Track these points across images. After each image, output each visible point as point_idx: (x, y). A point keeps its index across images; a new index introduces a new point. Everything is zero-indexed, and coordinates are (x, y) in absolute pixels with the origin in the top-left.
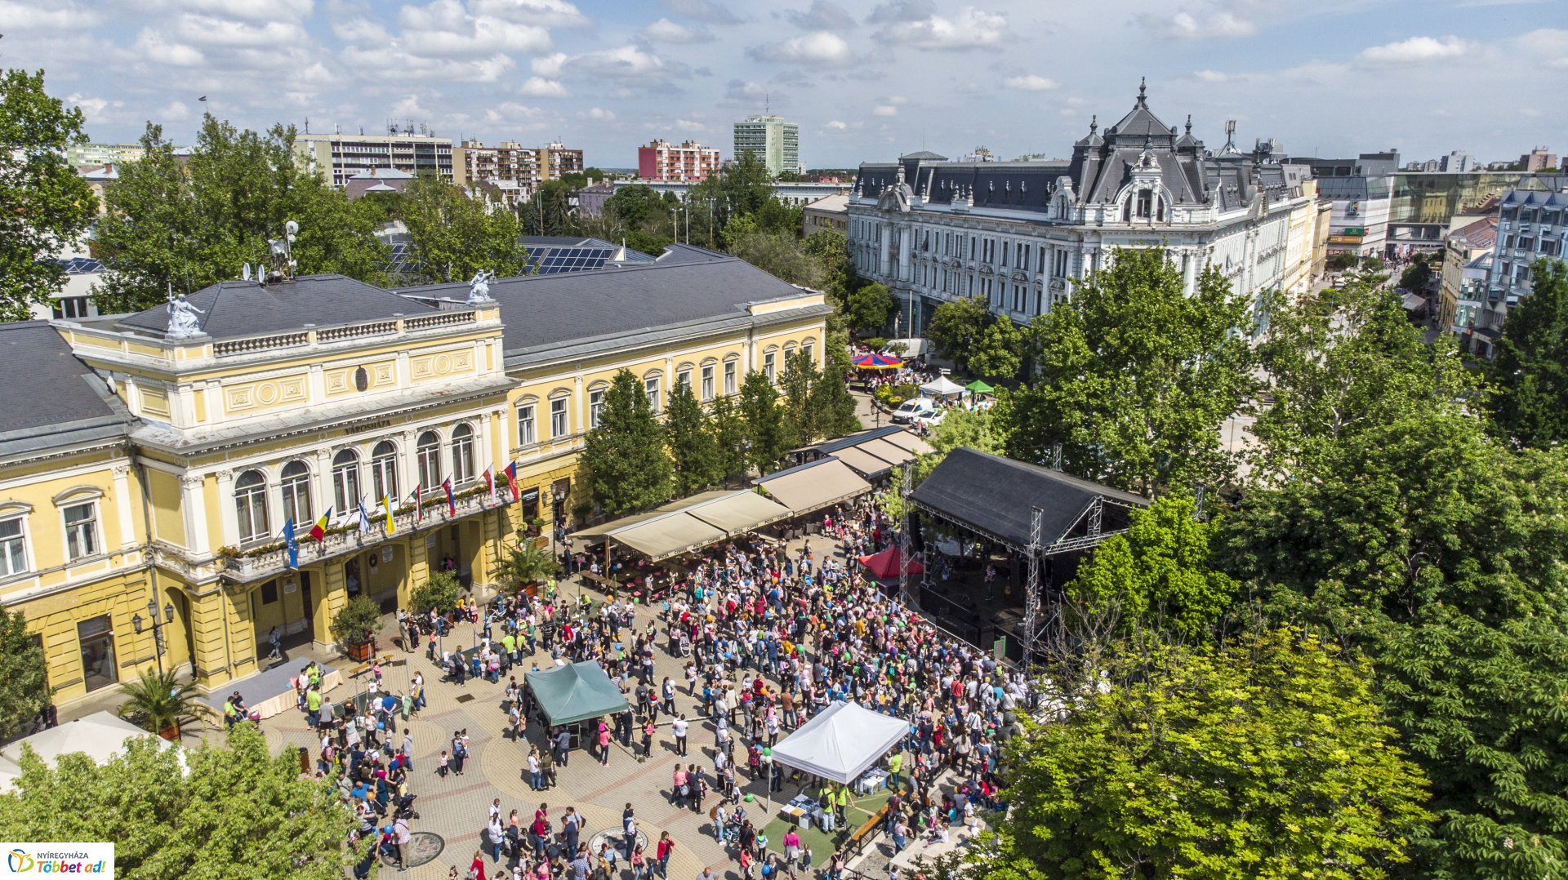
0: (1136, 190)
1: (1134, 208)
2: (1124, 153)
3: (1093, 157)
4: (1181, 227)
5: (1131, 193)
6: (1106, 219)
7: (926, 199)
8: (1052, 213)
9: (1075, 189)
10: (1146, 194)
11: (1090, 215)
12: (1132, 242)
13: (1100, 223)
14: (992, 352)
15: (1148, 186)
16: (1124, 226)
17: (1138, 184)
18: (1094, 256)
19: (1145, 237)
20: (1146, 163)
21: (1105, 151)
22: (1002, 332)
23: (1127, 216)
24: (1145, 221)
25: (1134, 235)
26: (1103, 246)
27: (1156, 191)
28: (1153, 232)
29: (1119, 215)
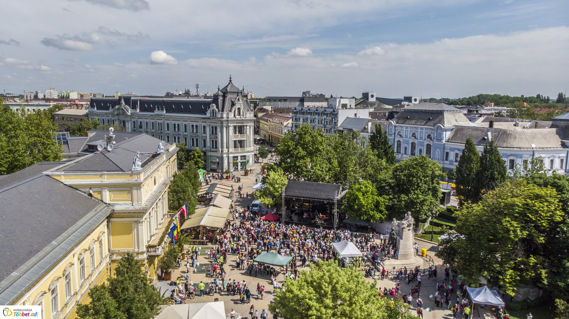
0: (237, 108)
1: (237, 113)
2: (231, 97)
3: (221, 98)
4: (249, 118)
5: (235, 109)
6: (230, 117)
7: (138, 110)
8: (208, 115)
9: (217, 107)
10: (239, 109)
11: (225, 116)
12: (237, 123)
13: (228, 118)
14: (195, 160)
15: (239, 107)
16: (234, 119)
17: (237, 106)
18: (226, 128)
19: (240, 122)
20: (239, 100)
21: (224, 97)
22: (197, 153)
23: (234, 116)
24: (239, 117)
25: (238, 121)
26: (229, 125)
27: (242, 108)
28: (242, 120)
29: (233, 115)
